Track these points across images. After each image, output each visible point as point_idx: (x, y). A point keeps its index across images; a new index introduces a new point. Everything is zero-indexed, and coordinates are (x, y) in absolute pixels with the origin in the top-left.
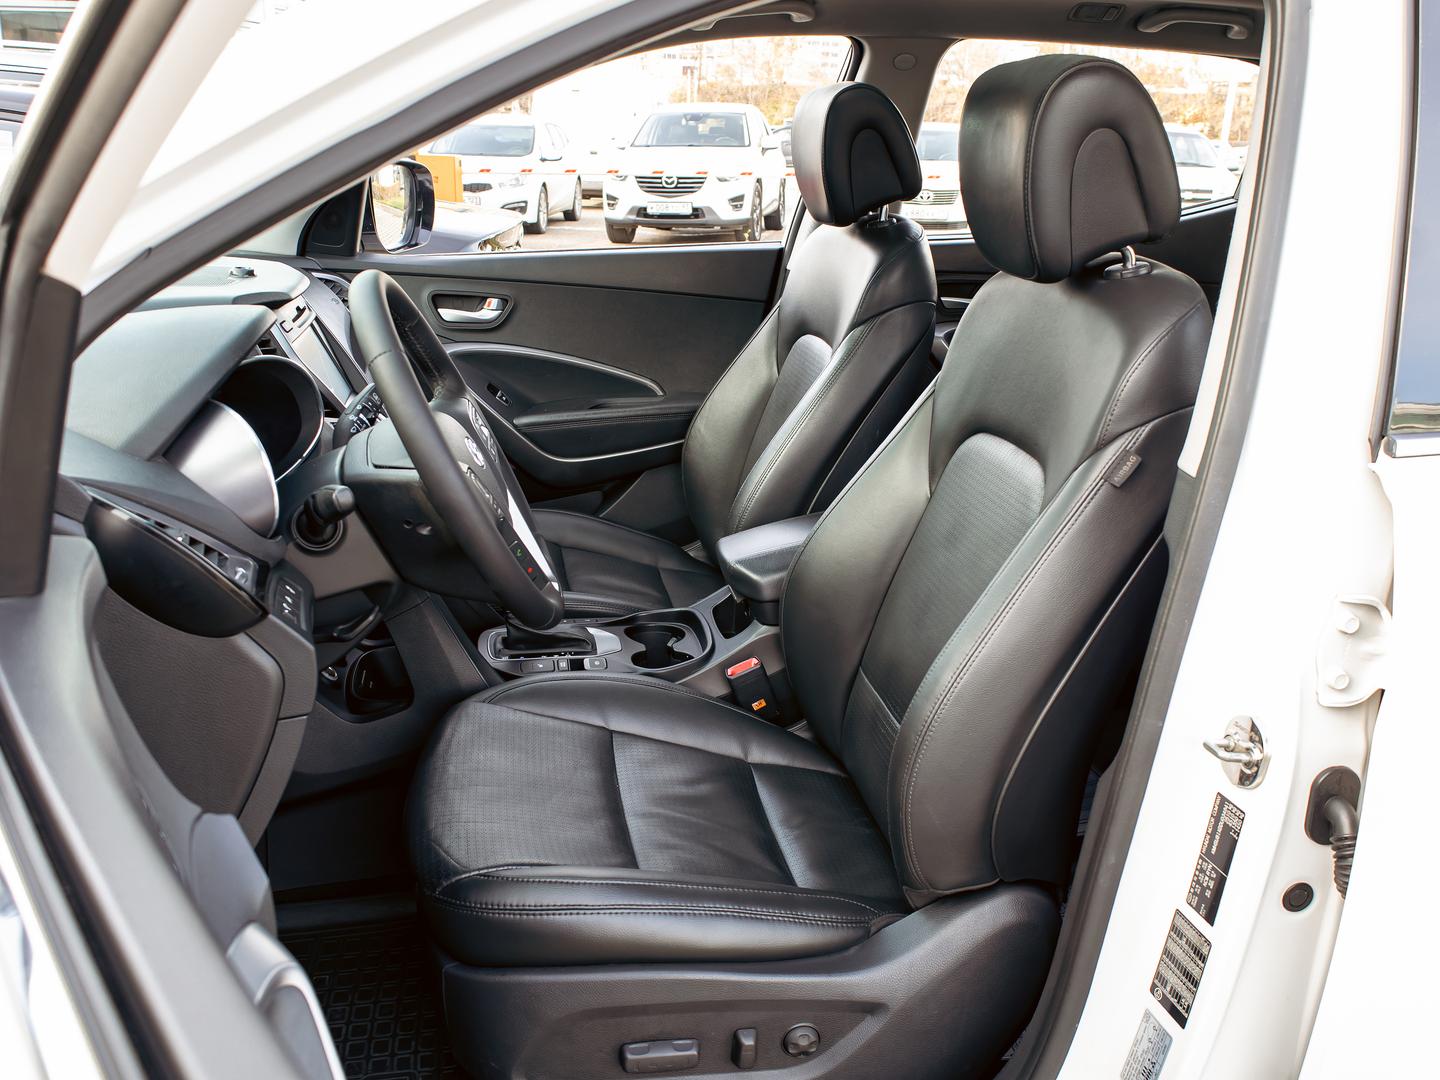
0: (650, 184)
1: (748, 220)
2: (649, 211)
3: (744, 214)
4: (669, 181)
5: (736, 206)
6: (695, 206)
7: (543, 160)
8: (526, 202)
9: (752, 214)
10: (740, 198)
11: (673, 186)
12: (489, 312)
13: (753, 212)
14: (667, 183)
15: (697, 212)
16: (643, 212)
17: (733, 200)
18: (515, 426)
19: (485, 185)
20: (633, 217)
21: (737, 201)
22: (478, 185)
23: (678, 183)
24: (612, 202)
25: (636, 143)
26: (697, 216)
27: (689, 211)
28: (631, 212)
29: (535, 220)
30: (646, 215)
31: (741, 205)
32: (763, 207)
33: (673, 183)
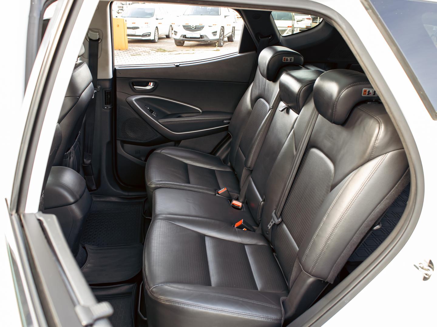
0: (187, 28)
1: (219, 39)
2: (187, 36)
3: (217, 37)
4: (193, 27)
5: (214, 35)
6: (201, 35)
7: (157, 19)
8: (150, 33)
9: (220, 37)
10: (216, 32)
11: (194, 28)
13: (220, 36)
14: (192, 27)
15: (202, 37)
16: (185, 36)
17: (213, 33)
19: (137, 27)
20: (182, 38)
21: (214, 33)
22: (135, 27)
23: (196, 27)
24: (176, 33)
25: (185, 14)
26: (202, 38)
27: (199, 36)
28: (181, 36)
29: (154, 39)
30: (186, 38)
31: (216, 34)
32: (225, 35)
33: (194, 27)
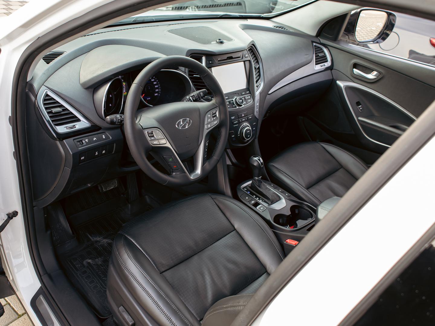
12: (371, 76)
18: (358, 120)
